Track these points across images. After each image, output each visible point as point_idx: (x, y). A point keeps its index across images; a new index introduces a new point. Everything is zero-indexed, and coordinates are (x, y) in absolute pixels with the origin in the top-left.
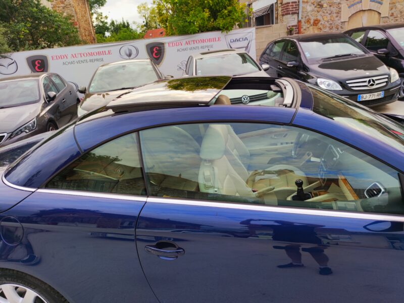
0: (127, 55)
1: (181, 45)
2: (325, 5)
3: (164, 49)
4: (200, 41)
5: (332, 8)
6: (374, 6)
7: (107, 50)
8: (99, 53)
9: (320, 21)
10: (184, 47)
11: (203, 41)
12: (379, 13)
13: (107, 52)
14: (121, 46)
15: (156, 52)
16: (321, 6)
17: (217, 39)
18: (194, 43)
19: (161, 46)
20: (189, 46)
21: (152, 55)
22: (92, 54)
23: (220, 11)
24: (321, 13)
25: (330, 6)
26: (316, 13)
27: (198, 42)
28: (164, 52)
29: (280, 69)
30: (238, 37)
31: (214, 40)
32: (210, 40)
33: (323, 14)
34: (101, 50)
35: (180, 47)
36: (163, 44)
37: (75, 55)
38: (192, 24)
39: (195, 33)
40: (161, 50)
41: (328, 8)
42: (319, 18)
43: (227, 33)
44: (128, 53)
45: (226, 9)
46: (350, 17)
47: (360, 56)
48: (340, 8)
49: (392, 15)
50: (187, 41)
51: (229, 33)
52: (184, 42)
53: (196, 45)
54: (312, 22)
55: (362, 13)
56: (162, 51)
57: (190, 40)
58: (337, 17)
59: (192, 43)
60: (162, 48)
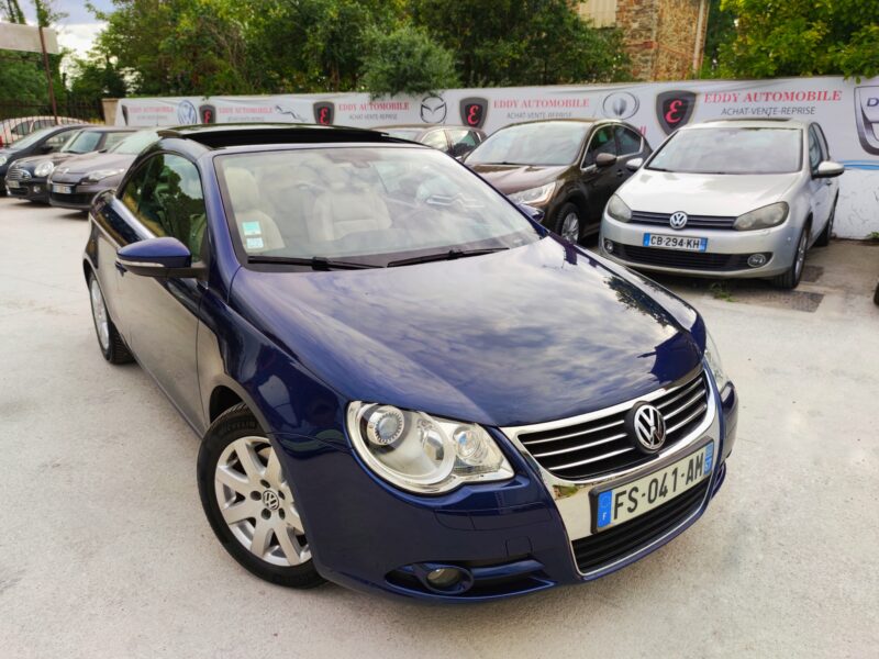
0: (616, 112)
1: (735, 100)
3: (693, 106)
4: (784, 97)
7: (581, 97)
8: (566, 103)
10: (740, 105)
11: (791, 96)
13: (581, 102)
14: (605, 94)
15: (675, 110)
17: (830, 95)
18: (767, 100)
19: (689, 99)
20: (754, 105)
21: (665, 116)
22: (555, 103)
27: (777, 96)
28: (691, 112)
31: (823, 96)
32: (810, 96)
34: (571, 97)
35: (730, 105)
36: (693, 95)
37: (530, 102)
38: (764, 56)
39: (767, 76)
40: (686, 107)
43: (858, 81)
44: (618, 108)
50: (752, 92)
51: (864, 81)
52: (744, 94)
53: (771, 104)
56: (688, 110)
57: (758, 91)
59: (764, 97)
60: (690, 104)
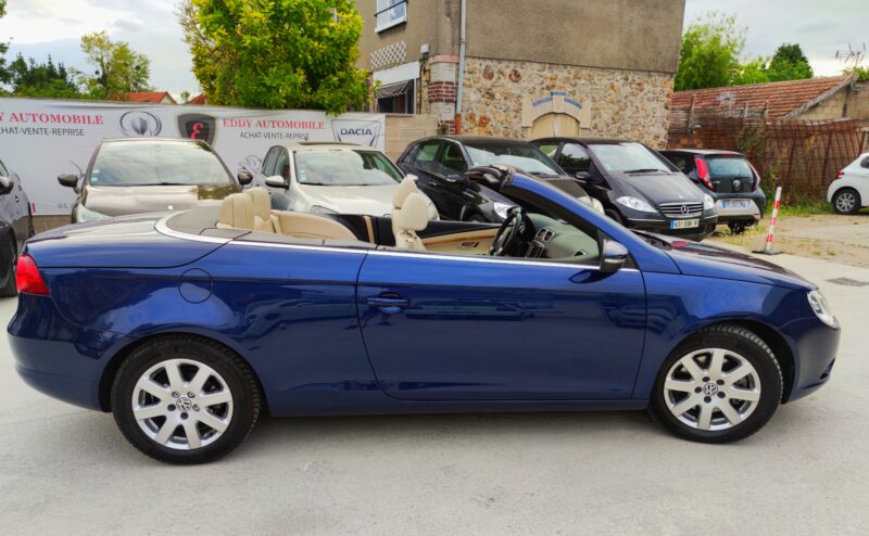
0: (137, 130)
1: (249, 125)
2: (498, 96)
3: (214, 129)
4: (285, 124)
5: (508, 102)
6: (571, 109)
7: (93, 114)
8: (75, 119)
9: (489, 120)
10: (254, 130)
11: (291, 125)
12: (578, 122)
13: (93, 119)
14: (124, 111)
15: (198, 131)
16: (492, 96)
17: (317, 125)
18: (273, 126)
19: (209, 122)
20: (264, 130)
22: (58, 119)
23: (324, 77)
24: (491, 107)
25: (506, 98)
26: (484, 106)
27: (281, 124)
28: (214, 134)
29: (432, 186)
30: (354, 126)
31: (312, 125)
32: (303, 125)
33: (495, 110)
34: (80, 113)
35: (245, 129)
36: (213, 119)
37: (21, 115)
38: (274, 91)
39: (278, 107)
40: (208, 129)
41: (503, 101)
42: (489, 115)
43: (336, 116)
44: (139, 127)
45: (334, 74)
46: (535, 121)
47: (552, 177)
48: (520, 104)
49: (596, 127)
50: (262, 120)
51: (339, 117)
52: (254, 121)
53: (277, 130)
54: (477, 119)
55: (552, 117)
56: (210, 132)
57: (266, 118)
58: (515, 117)
59: (271, 124)
60: (211, 127)
